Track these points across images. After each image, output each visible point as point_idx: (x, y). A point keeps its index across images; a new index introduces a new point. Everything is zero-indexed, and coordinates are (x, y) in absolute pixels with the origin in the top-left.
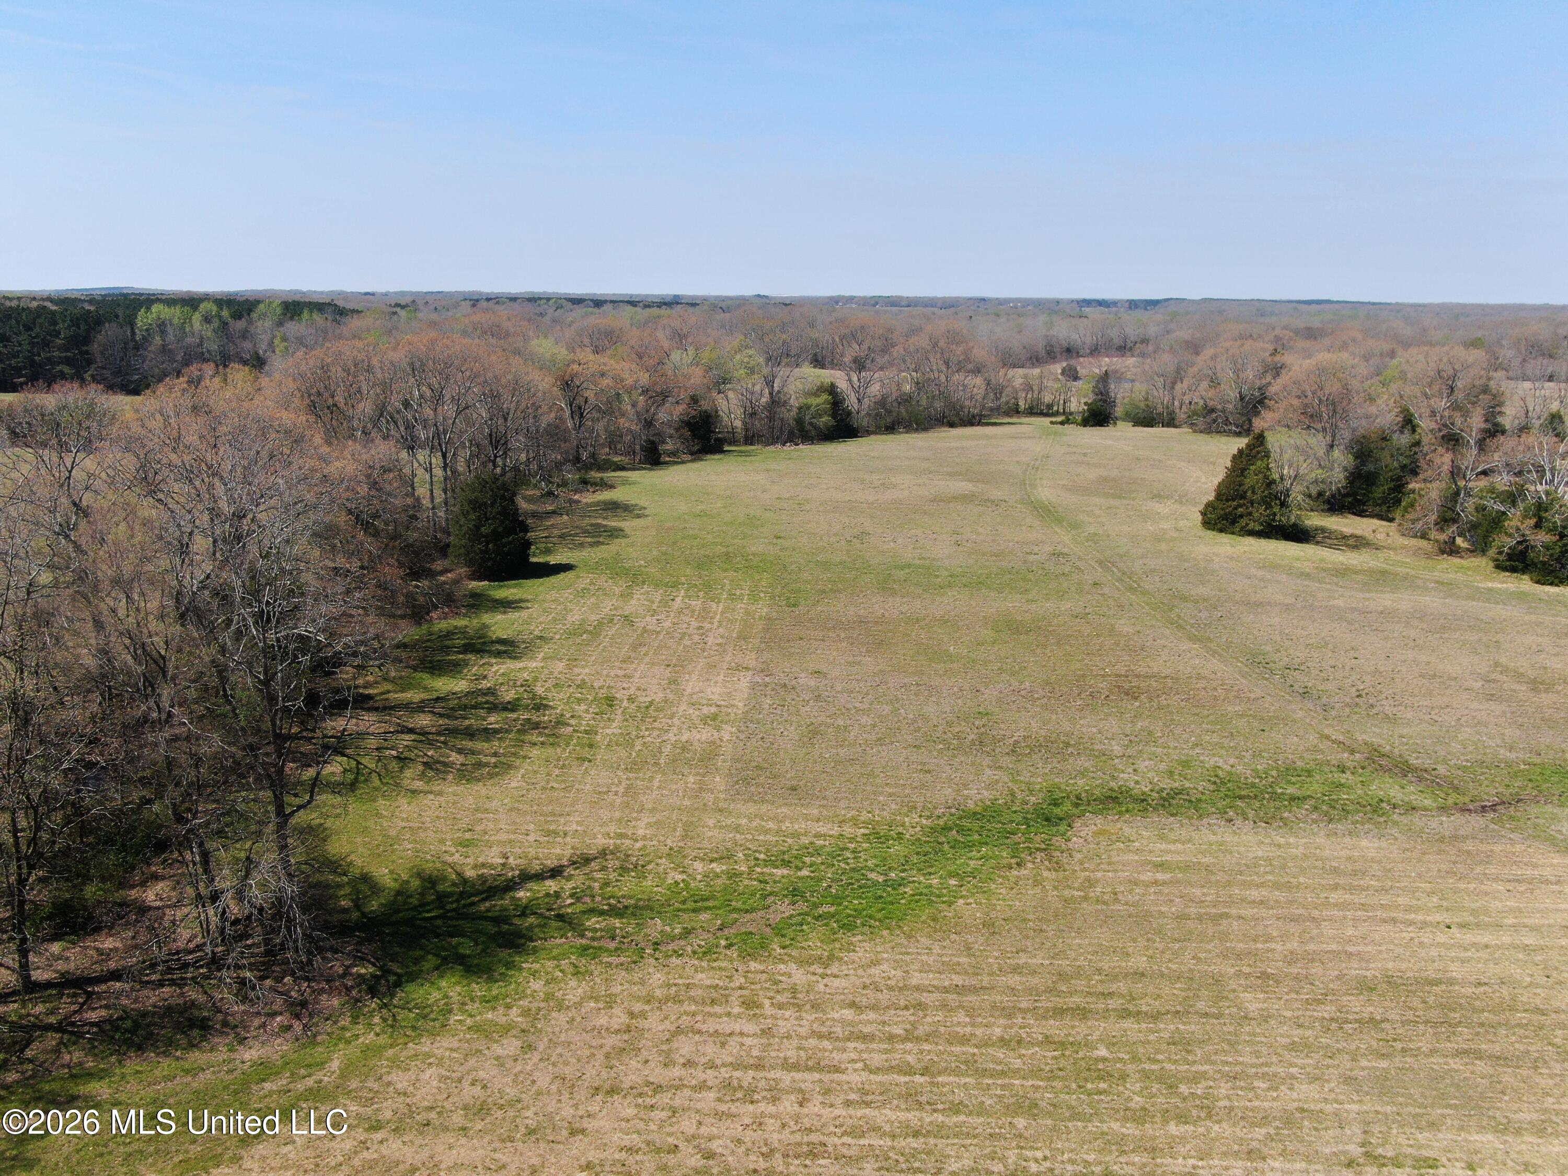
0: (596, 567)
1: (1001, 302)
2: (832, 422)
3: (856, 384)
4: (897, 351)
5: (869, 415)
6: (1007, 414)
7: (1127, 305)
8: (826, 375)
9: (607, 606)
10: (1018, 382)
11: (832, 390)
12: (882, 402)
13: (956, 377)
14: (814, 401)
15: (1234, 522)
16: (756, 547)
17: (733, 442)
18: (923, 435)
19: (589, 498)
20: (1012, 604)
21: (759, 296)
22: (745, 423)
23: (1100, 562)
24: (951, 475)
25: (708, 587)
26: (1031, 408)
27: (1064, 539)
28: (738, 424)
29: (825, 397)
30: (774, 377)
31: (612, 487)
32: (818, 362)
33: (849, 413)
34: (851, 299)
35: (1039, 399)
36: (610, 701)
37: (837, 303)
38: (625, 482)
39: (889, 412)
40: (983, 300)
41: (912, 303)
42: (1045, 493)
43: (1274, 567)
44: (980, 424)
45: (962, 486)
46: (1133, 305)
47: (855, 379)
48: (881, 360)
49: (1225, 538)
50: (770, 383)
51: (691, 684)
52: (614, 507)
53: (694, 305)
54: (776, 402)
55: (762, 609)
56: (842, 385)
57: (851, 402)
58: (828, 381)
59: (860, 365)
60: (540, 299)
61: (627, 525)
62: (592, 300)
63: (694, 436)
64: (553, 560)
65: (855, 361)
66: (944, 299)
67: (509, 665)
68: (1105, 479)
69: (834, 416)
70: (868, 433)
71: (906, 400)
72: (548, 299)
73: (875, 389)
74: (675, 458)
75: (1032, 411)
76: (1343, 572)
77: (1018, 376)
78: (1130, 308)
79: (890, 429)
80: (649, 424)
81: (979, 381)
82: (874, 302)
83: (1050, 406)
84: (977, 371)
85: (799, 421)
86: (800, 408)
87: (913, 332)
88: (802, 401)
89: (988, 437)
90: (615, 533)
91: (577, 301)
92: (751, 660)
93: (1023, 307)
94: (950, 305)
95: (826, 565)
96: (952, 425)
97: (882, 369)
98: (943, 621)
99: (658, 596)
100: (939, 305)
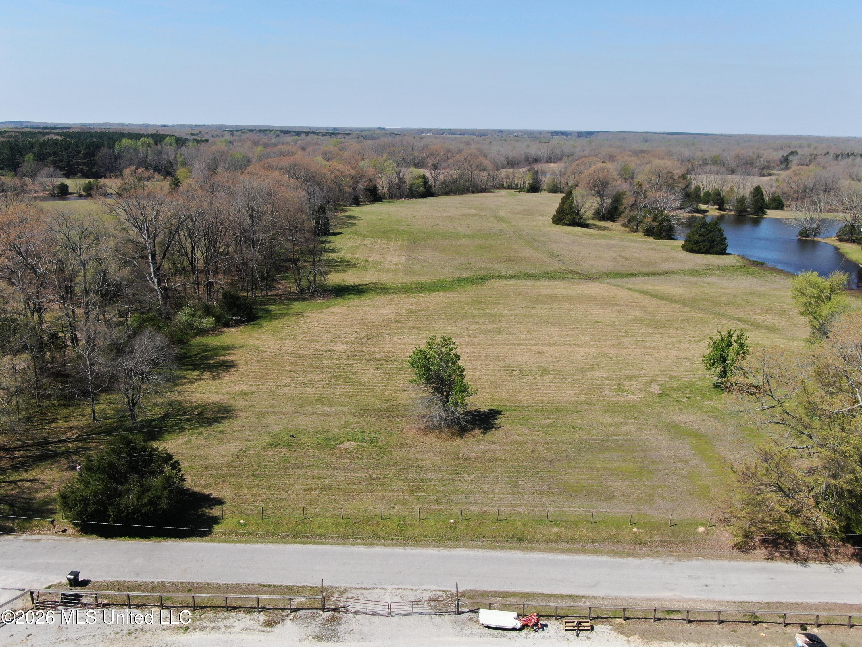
0: (350, 233)
1: (510, 132)
2: (424, 190)
3: (434, 175)
4: (450, 161)
5: (439, 187)
6: (499, 188)
7: (577, 134)
8: (421, 171)
9: (358, 242)
10: (503, 175)
11: (424, 177)
12: (444, 182)
13: (476, 172)
14: (416, 182)
15: (561, 221)
16: (402, 228)
17: (385, 199)
18: (461, 196)
19: (339, 215)
20: (483, 242)
21: (380, 128)
22: (389, 190)
23: (513, 232)
24: (469, 208)
25: (388, 238)
26: (509, 186)
27: (504, 226)
28: (386, 191)
29: (421, 180)
30: (400, 171)
31: (346, 211)
32: (417, 165)
33: (431, 187)
34: (429, 131)
35: (512, 182)
36: (367, 261)
37: (422, 132)
38: (350, 210)
39: (447, 187)
40: (501, 131)
41: (463, 133)
42: (501, 214)
43: (569, 233)
44: (485, 192)
45: (472, 212)
46: (580, 134)
47: (433, 172)
48: (444, 165)
49: (558, 226)
50: (398, 174)
51: (388, 258)
52: (350, 217)
53: (348, 134)
54: (401, 181)
55: (406, 243)
56: (428, 175)
57: (432, 182)
58: (421, 174)
59: (435, 167)
60: (266, 131)
61: (356, 222)
62: (294, 132)
63: (371, 195)
64: (336, 231)
65: (433, 165)
66: (480, 131)
67: (334, 254)
68: (525, 210)
69: (425, 187)
70: (439, 195)
71: (454, 181)
72: (270, 131)
73: (441, 177)
74: (364, 203)
75: (509, 187)
76: (591, 235)
77: (503, 172)
78: (578, 136)
79: (448, 193)
80: (354, 190)
81: (485, 174)
82: (442, 132)
83: (517, 185)
84: (484, 169)
85: (411, 190)
86: (411, 185)
87: (459, 151)
88: (412, 181)
89: (486, 197)
90: (353, 225)
91: (286, 132)
92: (404, 254)
93: (522, 135)
94: (483, 134)
95: (425, 233)
96: (473, 192)
97: (444, 168)
98: (461, 246)
99: (373, 240)
100: (477, 134)
